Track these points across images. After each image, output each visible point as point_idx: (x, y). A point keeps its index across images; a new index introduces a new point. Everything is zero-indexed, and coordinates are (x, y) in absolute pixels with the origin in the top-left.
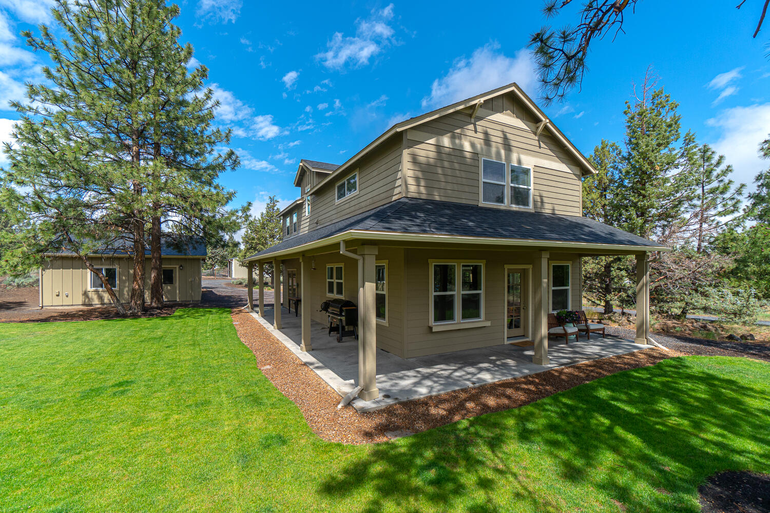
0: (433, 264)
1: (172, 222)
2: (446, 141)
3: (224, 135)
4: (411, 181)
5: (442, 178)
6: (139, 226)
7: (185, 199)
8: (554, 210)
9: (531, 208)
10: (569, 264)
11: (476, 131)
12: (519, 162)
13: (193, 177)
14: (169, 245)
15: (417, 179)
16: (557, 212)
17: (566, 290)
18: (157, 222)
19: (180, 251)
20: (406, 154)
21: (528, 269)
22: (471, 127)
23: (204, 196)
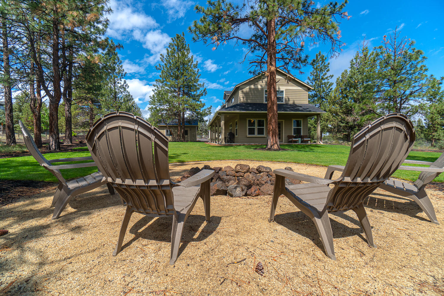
0: (248, 120)
1: (187, 114)
2: (252, 86)
3: (202, 85)
4: (242, 98)
5: (251, 97)
6: (179, 115)
7: (191, 106)
8: (294, 102)
9: (284, 102)
10: (302, 120)
11: (262, 82)
12: (279, 88)
13: (194, 99)
14: (187, 122)
15: (243, 98)
16: (295, 103)
17: (301, 128)
18: (184, 114)
19: (190, 124)
20: (240, 92)
21: (282, 122)
22: (261, 81)
23: (196, 105)
